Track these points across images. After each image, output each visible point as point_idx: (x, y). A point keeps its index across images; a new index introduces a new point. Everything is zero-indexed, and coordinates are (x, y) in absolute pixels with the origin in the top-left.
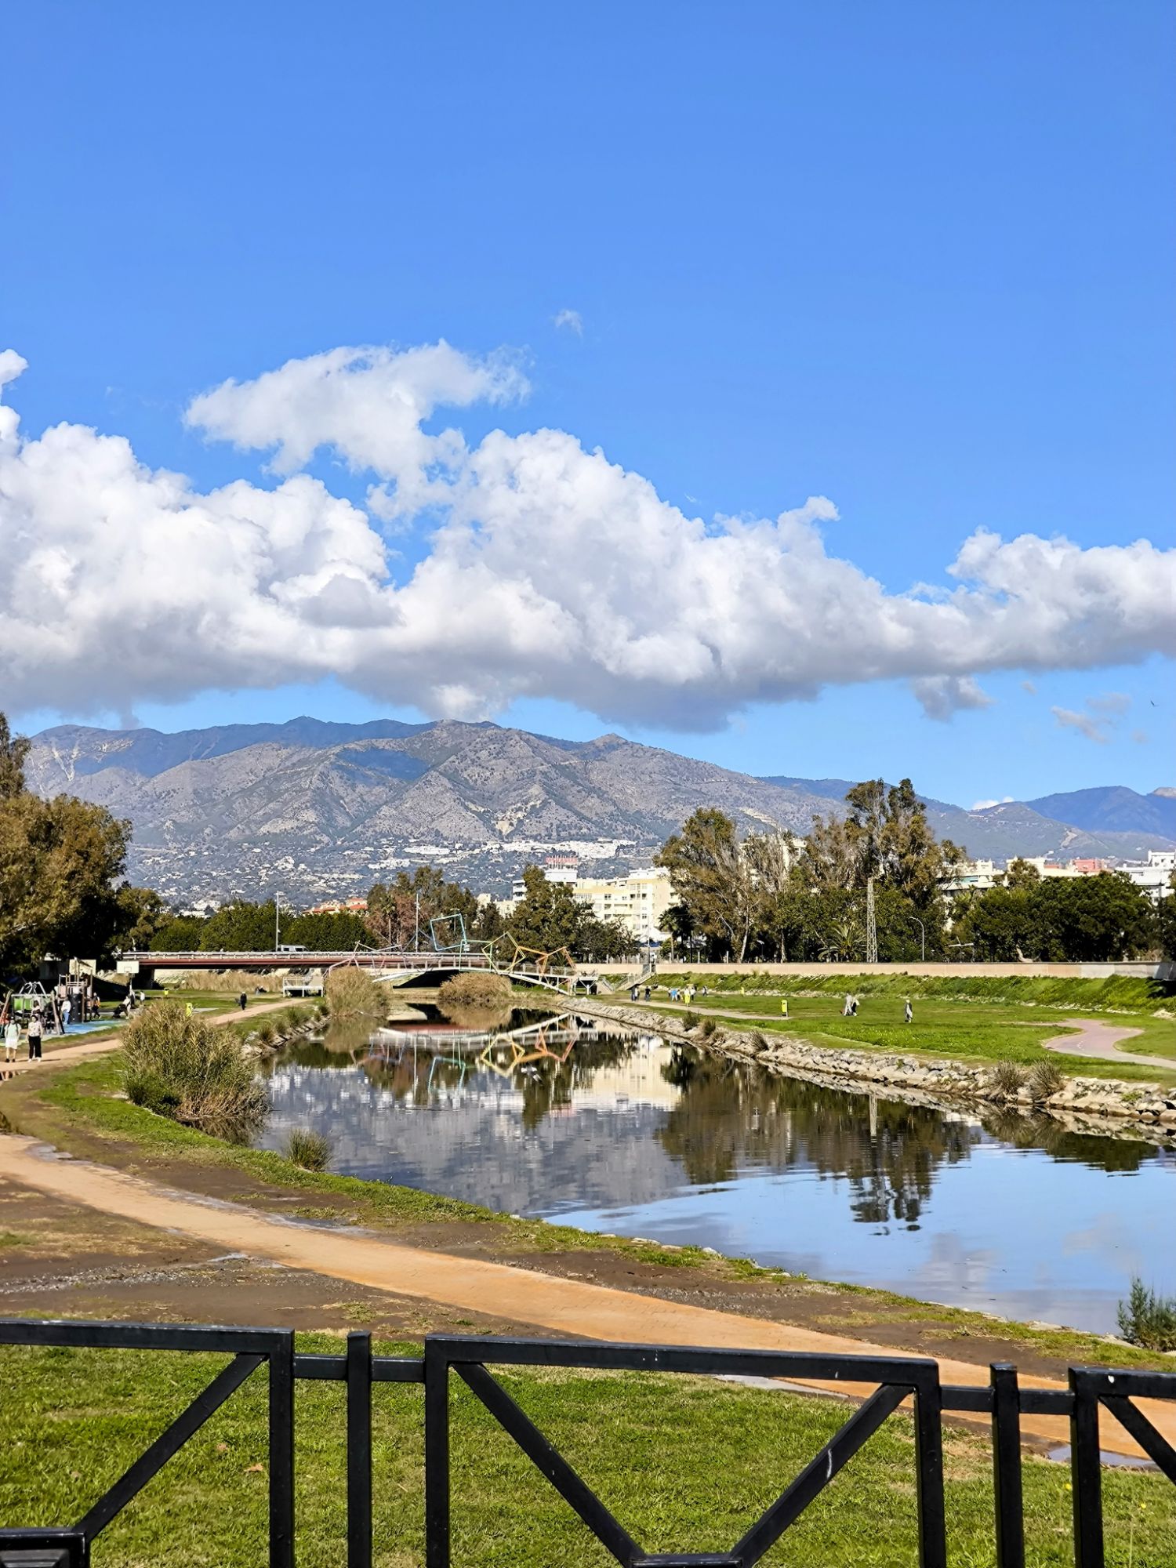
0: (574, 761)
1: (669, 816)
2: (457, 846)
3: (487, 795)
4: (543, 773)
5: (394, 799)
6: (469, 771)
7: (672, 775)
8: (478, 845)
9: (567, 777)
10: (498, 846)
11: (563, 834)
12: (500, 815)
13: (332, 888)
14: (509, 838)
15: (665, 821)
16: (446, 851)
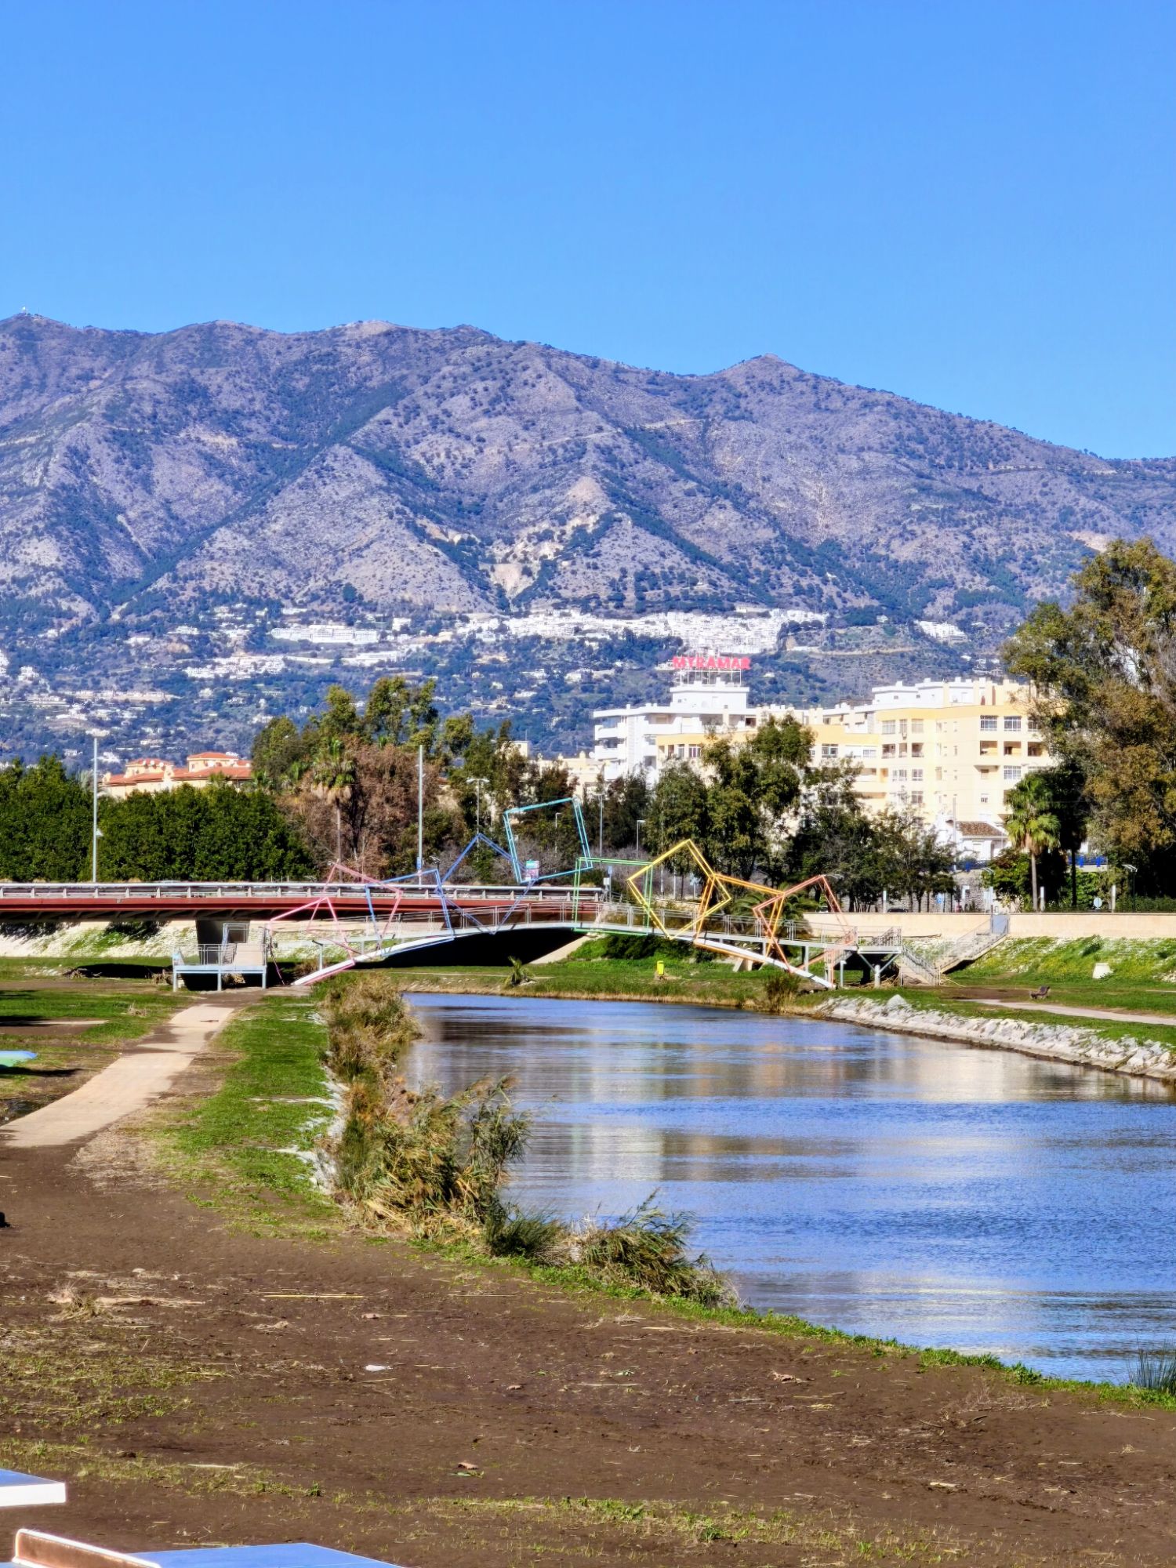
0: (680, 422)
1: (905, 552)
2: (397, 623)
3: (467, 501)
4: (606, 452)
5: (245, 512)
6: (423, 446)
7: (912, 455)
8: (450, 620)
9: (658, 457)
10: (494, 624)
11: (650, 595)
12: (499, 550)
13: (100, 723)
14: (522, 604)
15: (895, 565)
16: (373, 637)
